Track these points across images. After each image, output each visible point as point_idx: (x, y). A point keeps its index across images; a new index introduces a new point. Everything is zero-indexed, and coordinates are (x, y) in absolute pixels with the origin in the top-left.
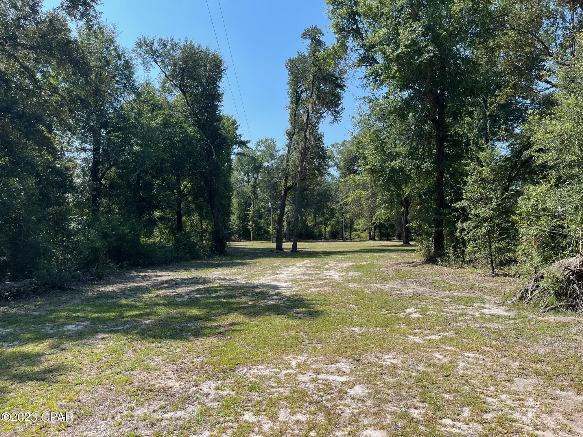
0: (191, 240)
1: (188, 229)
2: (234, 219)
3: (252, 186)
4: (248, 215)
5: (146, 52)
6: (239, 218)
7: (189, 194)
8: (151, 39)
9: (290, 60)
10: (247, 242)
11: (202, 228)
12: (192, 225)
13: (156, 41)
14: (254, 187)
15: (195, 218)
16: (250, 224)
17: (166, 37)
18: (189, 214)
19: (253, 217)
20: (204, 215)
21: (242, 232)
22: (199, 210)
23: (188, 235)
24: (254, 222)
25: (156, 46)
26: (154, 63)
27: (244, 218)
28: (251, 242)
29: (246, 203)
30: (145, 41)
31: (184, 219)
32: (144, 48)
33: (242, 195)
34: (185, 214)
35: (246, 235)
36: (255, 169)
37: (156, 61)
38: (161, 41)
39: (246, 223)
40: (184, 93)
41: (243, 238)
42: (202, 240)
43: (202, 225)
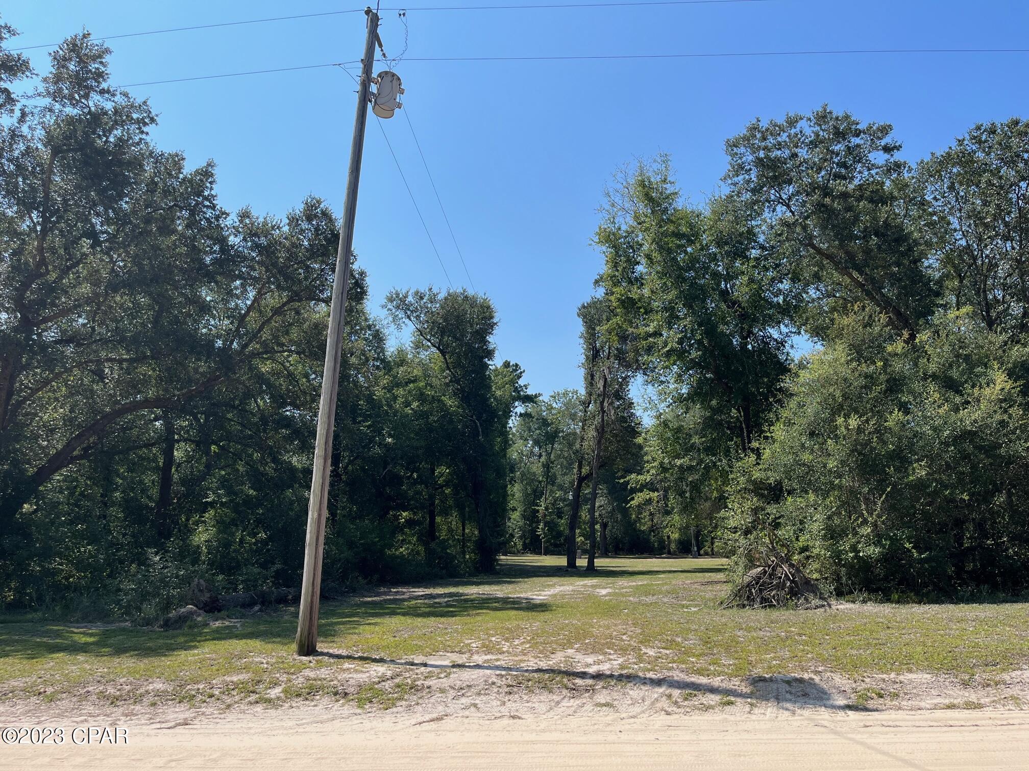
0: (448, 551)
1: (443, 535)
2: (515, 519)
3: (543, 466)
4: (538, 511)
5: (398, 307)
6: (524, 517)
7: (447, 484)
8: (404, 291)
9: (584, 307)
10: (537, 557)
11: (463, 535)
12: (450, 530)
13: (410, 293)
14: (547, 467)
15: (454, 519)
16: (540, 527)
17: (423, 289)
18: (445, 513)
19: (545, 515)
20: (467, 516)
21: (527, 541)
22: (460, 507)
23: (444, 544)
24: (546, 524)
25: (410, 299)
26: (407, 321)
27: (531, 517)
28: (543, 557)
29: (535, 491)
30: (397, 295)
31: (438, 519)
32: (395, 303)
33: (529, 479)
34: (440, 514)
35: (533, 545)
36: (548, 439)
37: (409, 317)
38: (417, 293)
39: (534, 525)
40: (443, 353)
41: (530, 550)
42: (464, 553)
43: (464, 529)
